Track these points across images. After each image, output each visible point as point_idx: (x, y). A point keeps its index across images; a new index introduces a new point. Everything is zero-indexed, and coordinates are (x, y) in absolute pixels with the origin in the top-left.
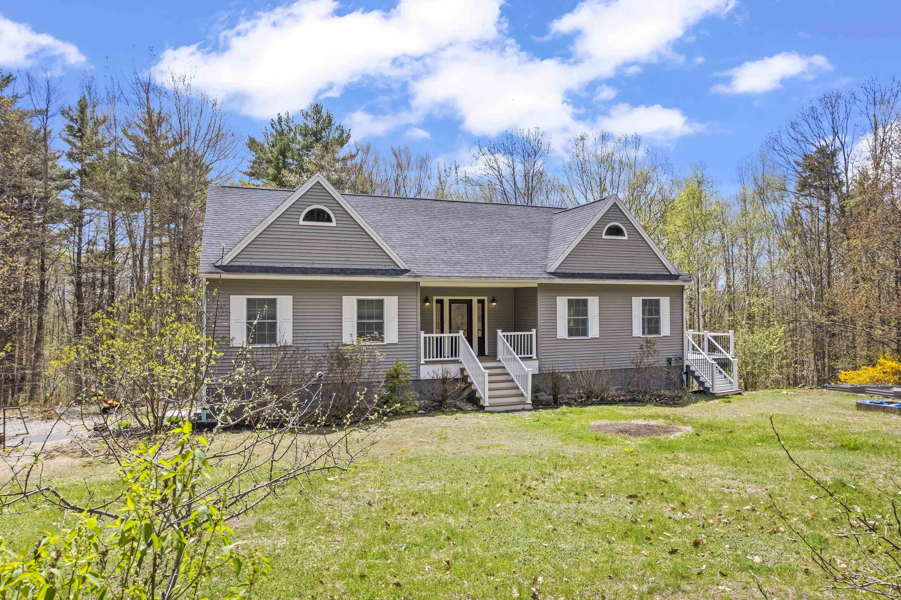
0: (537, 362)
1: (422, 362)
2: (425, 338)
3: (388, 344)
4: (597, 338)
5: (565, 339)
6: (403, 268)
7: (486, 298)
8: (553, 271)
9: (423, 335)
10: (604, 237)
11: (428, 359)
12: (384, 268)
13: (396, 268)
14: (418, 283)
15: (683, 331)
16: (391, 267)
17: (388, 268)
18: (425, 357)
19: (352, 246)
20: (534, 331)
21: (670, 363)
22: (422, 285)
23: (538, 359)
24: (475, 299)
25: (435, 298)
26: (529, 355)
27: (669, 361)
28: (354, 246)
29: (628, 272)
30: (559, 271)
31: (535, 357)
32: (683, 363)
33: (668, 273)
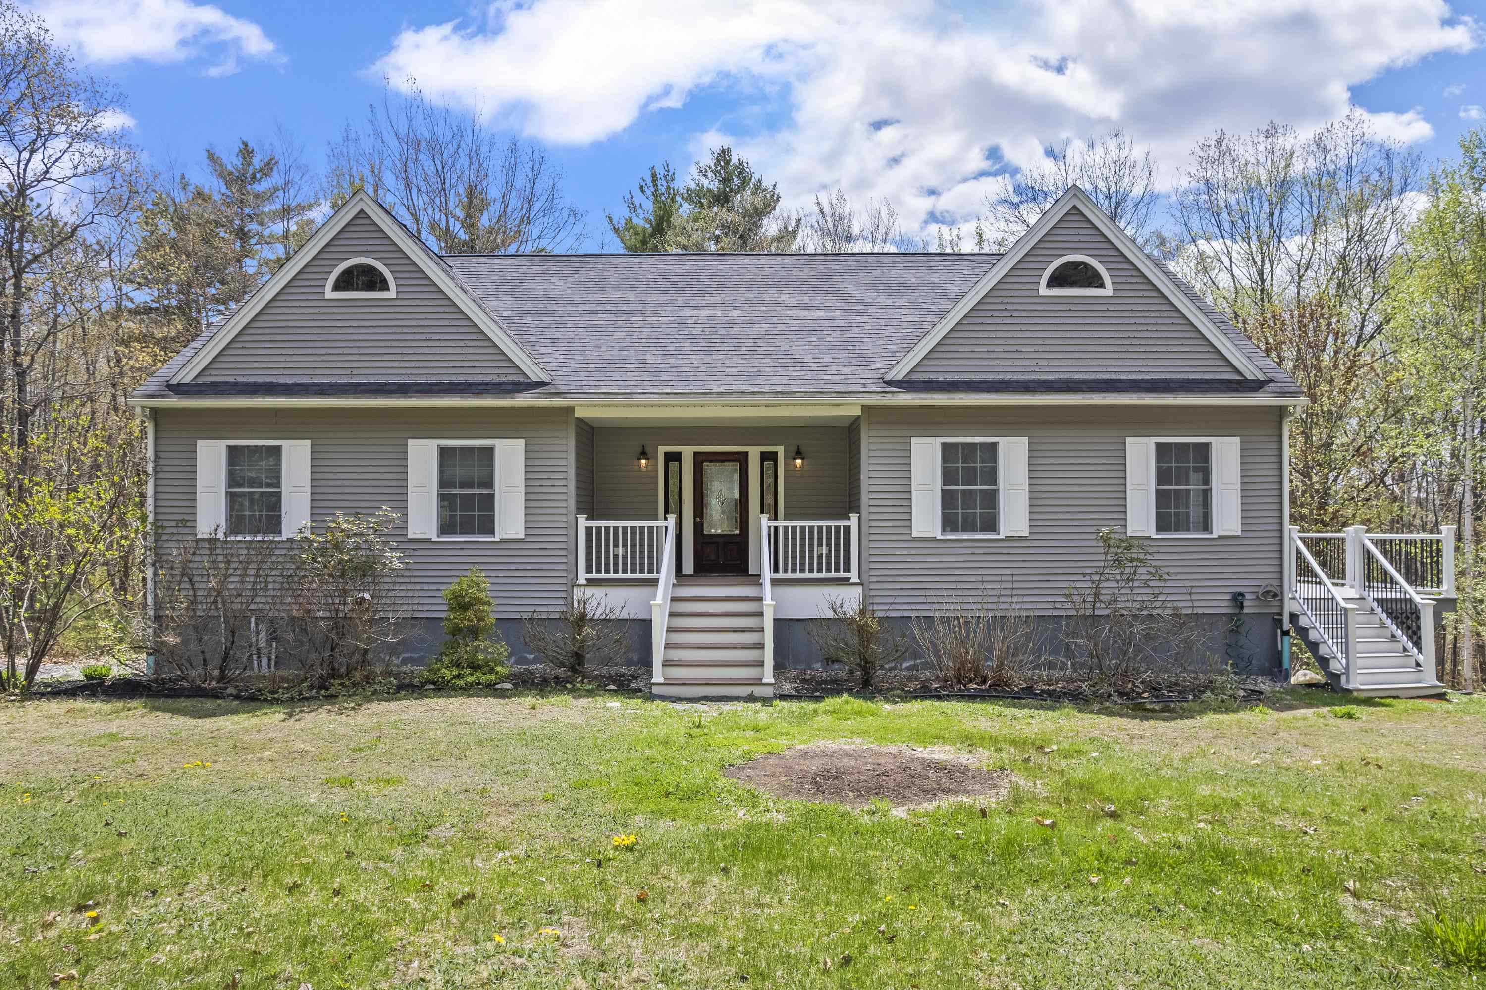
0: (859, 590)
1: (582, 581)
2: (589, 530)
3: (502, 541)
4: (1024, 539)
5: (934, 539)
6: (534, 379)
7: (780, 449)
8: (900, 377)
9: (583, 522)
10: (1043, 291)
11: (594, 576)
12: (496, 379)
13: (521, 379)
14: (570, 409)
15: (1281, 524)
16: (510, 378)
17: (503, 379)
18: (589, 570)
19: (430, 337)
20: (854, 517)
21: (1242, 606)
22: (578, 413)
23: (861, 584)
24: (754, 452)
25: (662, 450)
26: (842, 575)
27: (1238, 599)
28: (434, 337)
29: (1114, 377)
30: (915, 377)
31: (855, 579)
32: (1282, 607)
33: (1235, 377)
